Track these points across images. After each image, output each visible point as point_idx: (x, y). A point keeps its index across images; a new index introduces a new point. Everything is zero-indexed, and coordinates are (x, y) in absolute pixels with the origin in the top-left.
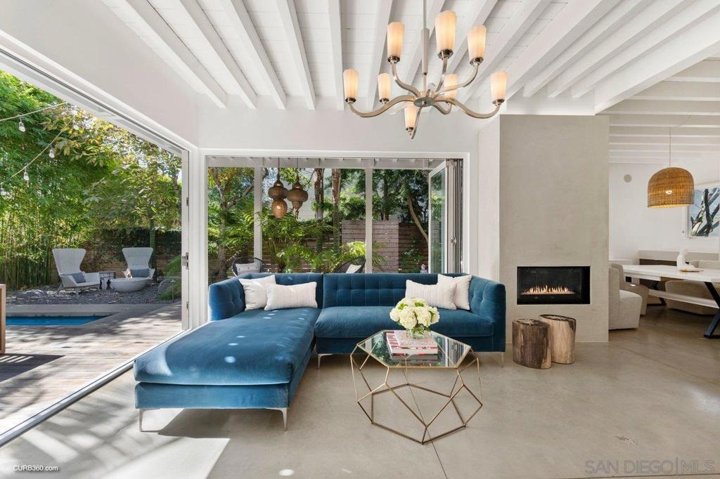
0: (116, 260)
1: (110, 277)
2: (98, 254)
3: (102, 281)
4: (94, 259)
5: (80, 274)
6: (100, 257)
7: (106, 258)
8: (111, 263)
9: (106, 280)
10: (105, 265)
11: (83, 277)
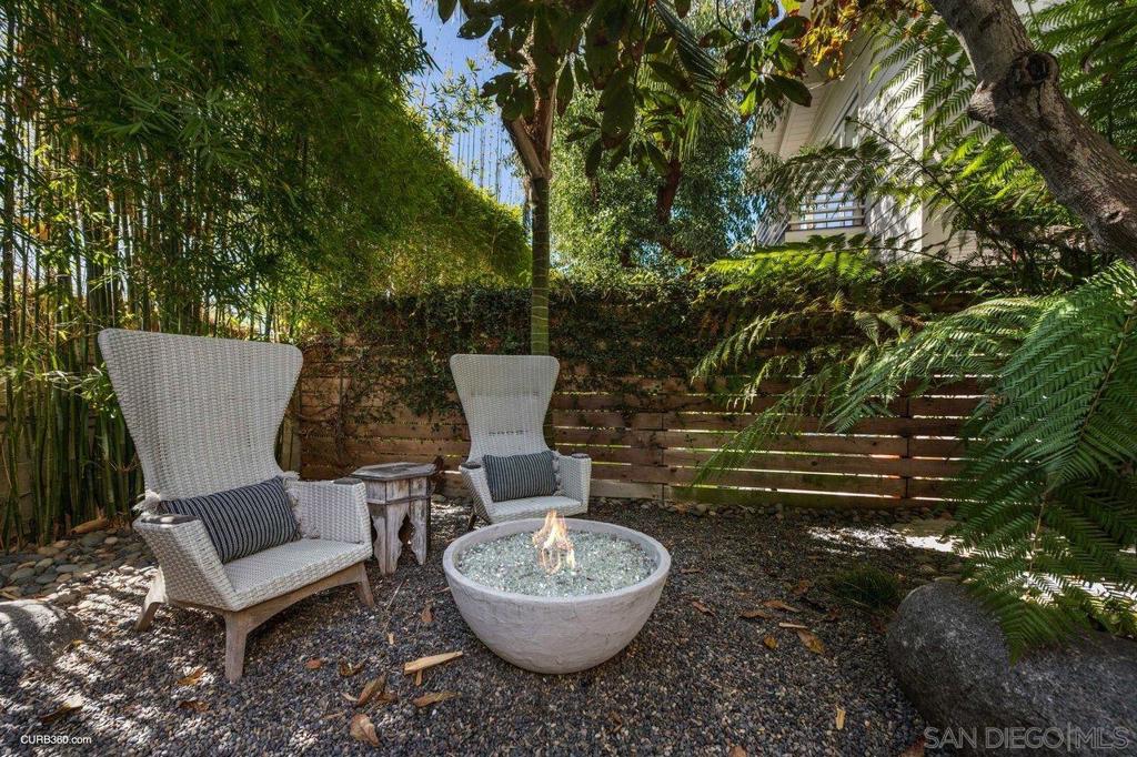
0: (407, 410)
1: (410, 499)
2: (351, 387)
3: (379, 522)
4: (343, 407)
5: (279, 480)
6: (358, 399)
7: (375, 402)
8: (392, 419)
9: (395, 516)
10: (373, 426)
11: (288, 505)
